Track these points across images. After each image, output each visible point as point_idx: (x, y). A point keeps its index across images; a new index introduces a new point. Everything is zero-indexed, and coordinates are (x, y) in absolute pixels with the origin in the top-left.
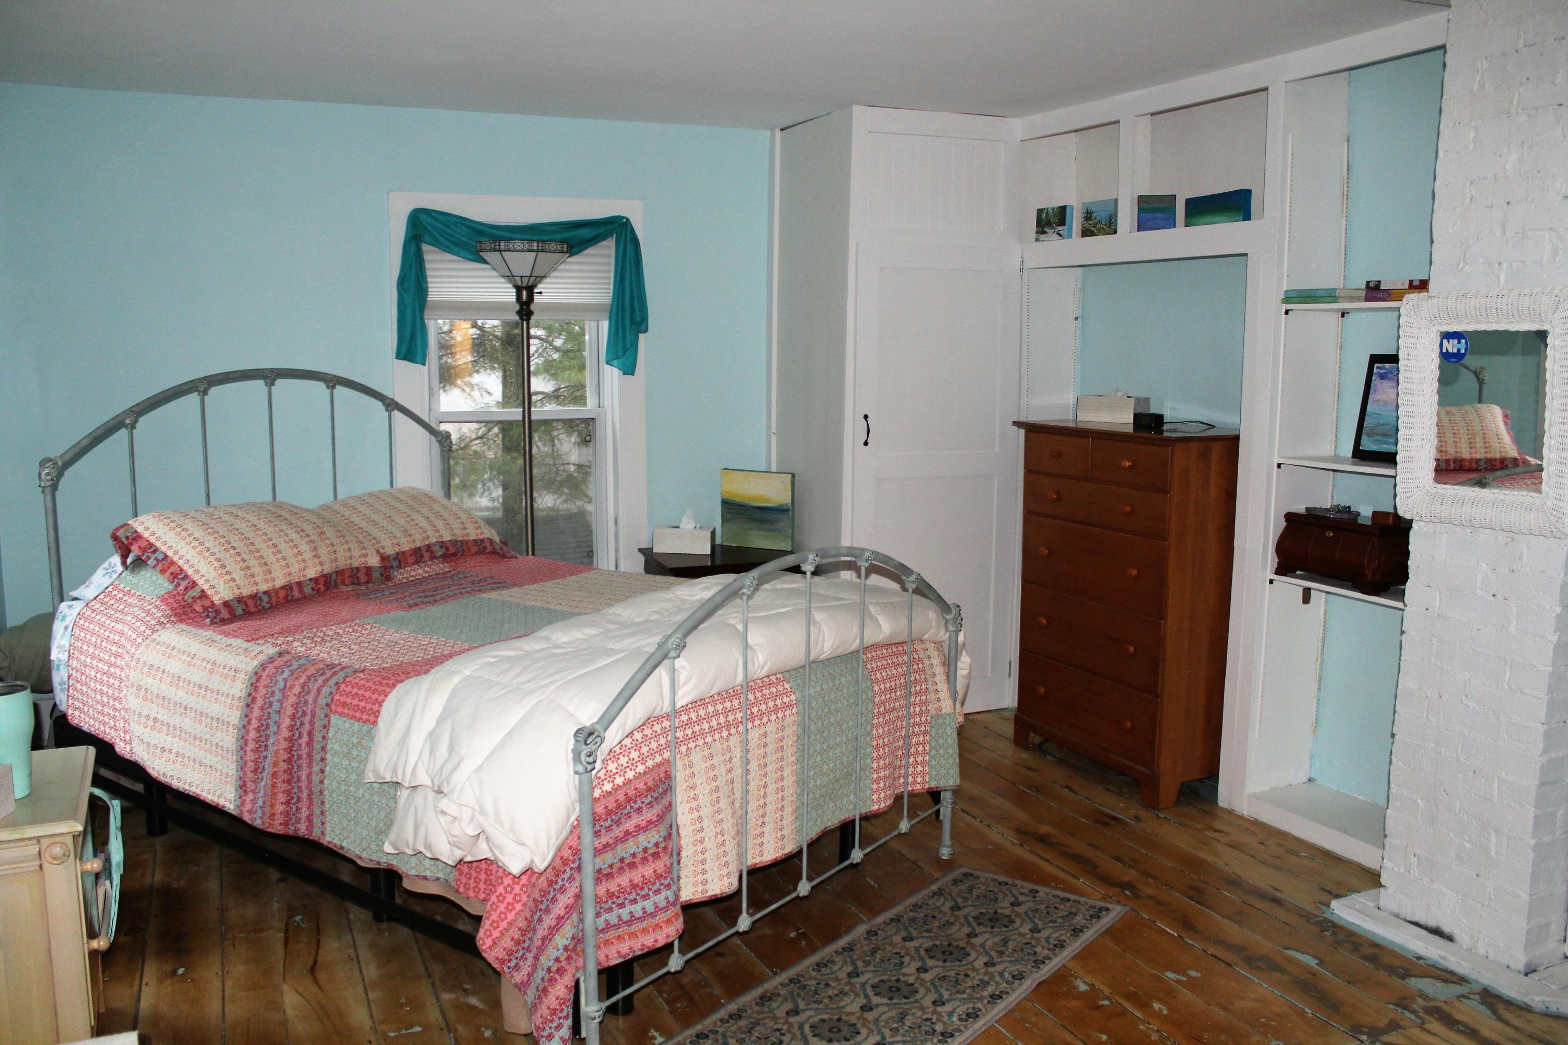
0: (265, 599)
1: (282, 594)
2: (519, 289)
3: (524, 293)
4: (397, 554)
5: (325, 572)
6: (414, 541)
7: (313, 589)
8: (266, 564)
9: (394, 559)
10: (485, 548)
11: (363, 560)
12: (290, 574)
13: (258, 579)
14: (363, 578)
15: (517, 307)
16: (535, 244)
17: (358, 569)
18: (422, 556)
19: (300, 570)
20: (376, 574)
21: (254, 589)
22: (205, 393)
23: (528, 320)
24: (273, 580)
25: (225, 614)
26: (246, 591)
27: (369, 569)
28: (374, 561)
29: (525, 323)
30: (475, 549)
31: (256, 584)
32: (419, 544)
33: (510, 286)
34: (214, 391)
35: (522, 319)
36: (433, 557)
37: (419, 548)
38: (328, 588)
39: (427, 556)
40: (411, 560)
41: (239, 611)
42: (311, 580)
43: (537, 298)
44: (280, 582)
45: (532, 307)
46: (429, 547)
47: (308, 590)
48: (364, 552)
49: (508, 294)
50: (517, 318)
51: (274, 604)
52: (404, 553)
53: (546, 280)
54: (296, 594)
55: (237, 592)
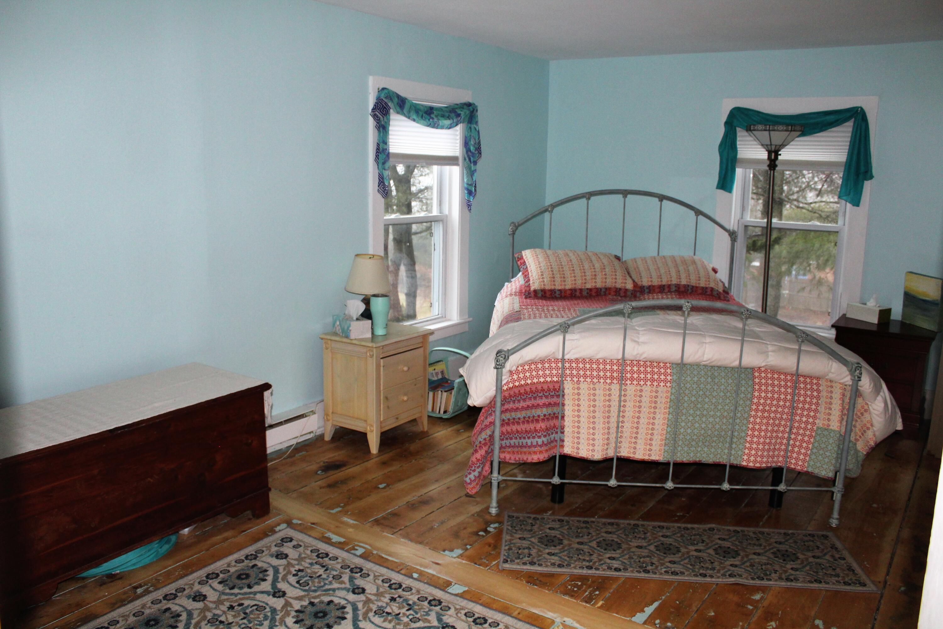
0: (558, 293)
1: (569, 292)
2: (770, 152)
3: (773, 154)
4: (650, 286)
5: (597, 287)
6: (661, 281)
7: (588, 293)
8: (564, 277)
9: (647, 288)
10: (706, 292)
11: (623, 285)
12: (575, 284)
13: (557, 284)
14: (622, 294)
15: (768, 162)
16: (790, 127)
17: (620, 289)
18: (664, 289)
19: (582, 283)
20: (629, 293)
21: (553, 287)
22: (589, 199)
23: (774, 170)
24: (565, 285)
25: (532, 295)
26: (547, 287)
27: (626, 290)
28: (630, 286)
29: (772, 172)
30: (700, 291)
31: (554, 285)
32: (664, 283)
33: (764, 150)
34: (593, 198)
35: (770, 169)
36: (669, 291)
37: (664, 286)
38: (597, 295)
39: (666, 290)
40: (657, 290)
41: (540, 295)
42: (588, 289)
43: (780, 158)
44: (568, 287)
45: (777, 162)
46: (669, 286)
47: (585, 293)
48: (624, 281)
49: (763, 155)
50: (767, 168)
51: (563, 296)
52: (654, 286)
53: (787, 147)
54: (578, 294)
55: (543, 287)
